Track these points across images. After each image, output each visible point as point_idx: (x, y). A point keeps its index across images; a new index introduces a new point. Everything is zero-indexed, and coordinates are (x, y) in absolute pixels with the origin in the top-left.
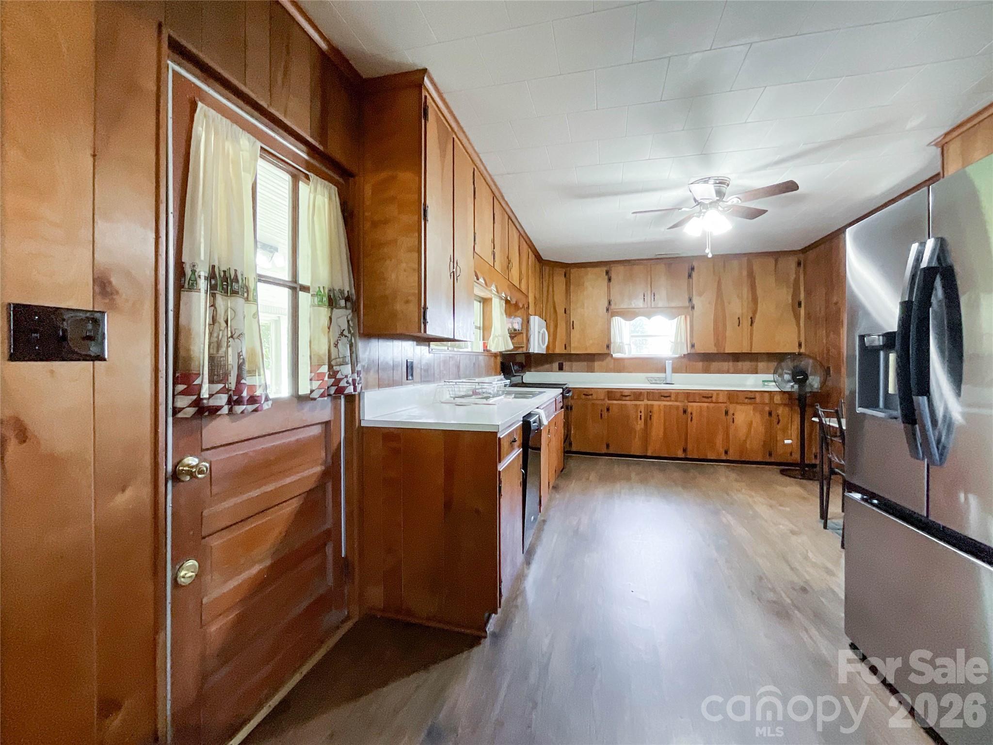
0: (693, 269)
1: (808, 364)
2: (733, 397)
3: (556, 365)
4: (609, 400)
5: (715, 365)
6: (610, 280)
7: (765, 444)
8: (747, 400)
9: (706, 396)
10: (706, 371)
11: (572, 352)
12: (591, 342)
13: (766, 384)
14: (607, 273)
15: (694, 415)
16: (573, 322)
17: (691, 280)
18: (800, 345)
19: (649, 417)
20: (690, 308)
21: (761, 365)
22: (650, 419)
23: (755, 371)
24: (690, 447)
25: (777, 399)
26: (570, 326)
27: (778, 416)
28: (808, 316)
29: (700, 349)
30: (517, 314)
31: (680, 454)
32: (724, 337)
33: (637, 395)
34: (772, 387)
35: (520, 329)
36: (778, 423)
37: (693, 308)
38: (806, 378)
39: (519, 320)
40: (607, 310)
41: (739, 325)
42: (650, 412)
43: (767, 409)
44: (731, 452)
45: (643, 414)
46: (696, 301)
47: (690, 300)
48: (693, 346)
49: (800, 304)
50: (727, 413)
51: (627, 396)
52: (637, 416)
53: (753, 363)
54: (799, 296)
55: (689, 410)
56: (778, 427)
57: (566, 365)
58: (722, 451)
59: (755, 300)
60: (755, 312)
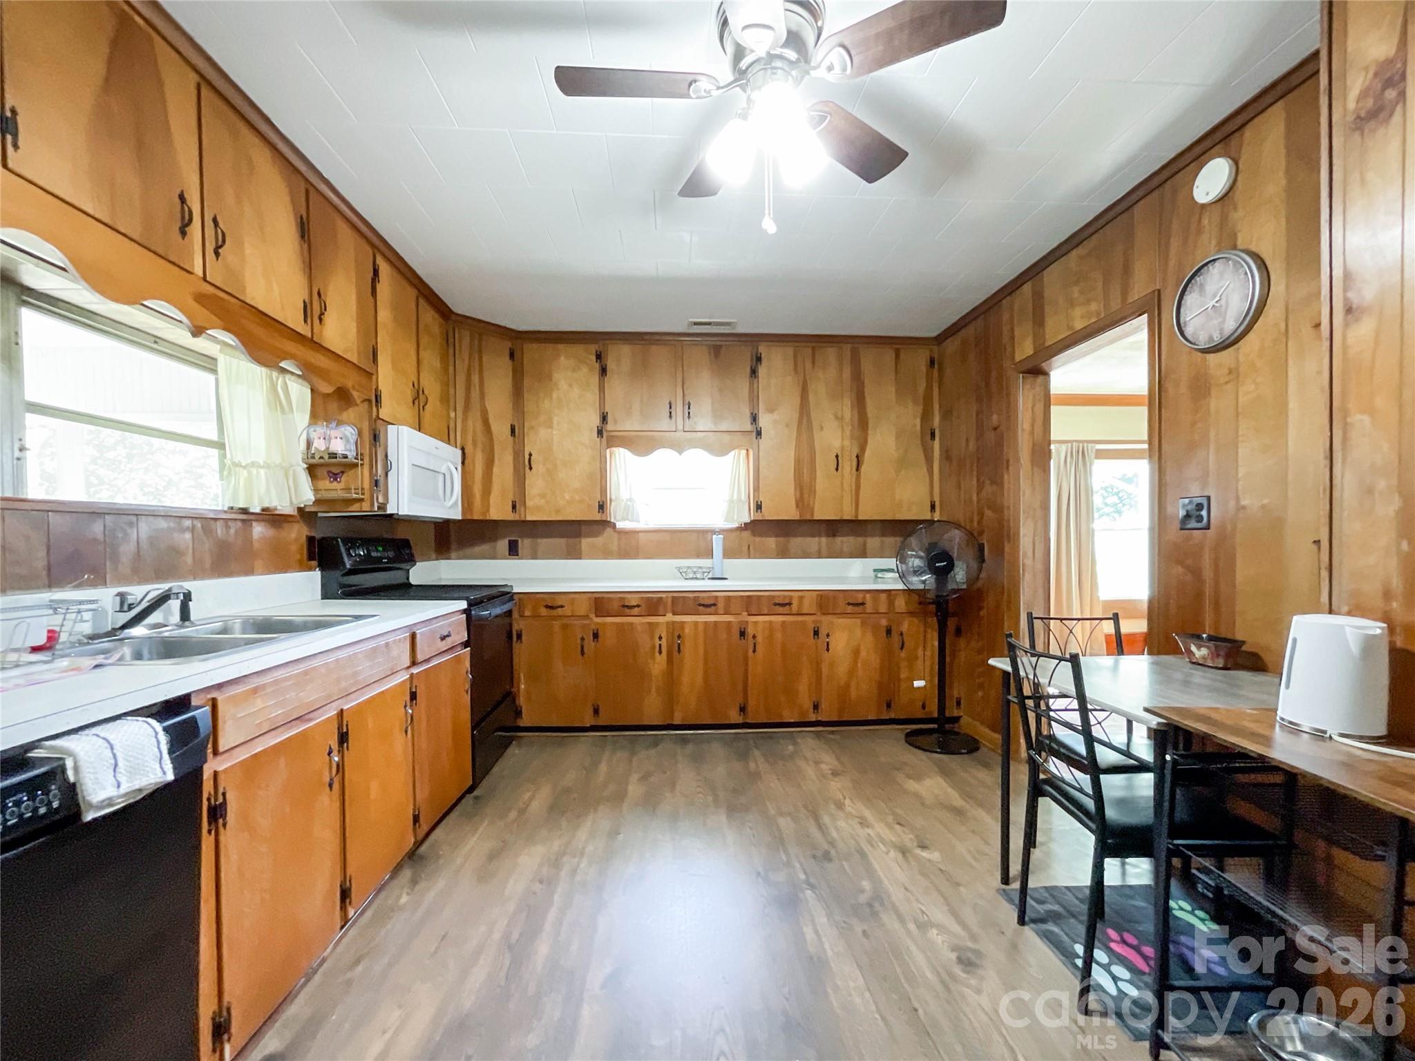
0: (759, 359)
1: (954, 540)
2: (827, 602)
3: (503, 545)
4: (597, 616)
5: (796, 542)
6: (604, 371)
7: (881, 686)
8: (850, 607)
9: (781, 603)
10: (783, 553)
11: (529, 518)
12: (567, 497)
13: (879, 575)
14: (599, 357)
15: (760, 639)
16: (530, 455)
17: (755, 381)
18: (933, 507)
19: (675, 649)
20: (754, 434)
21: (873, 542)
22: (679, 651)
23: (862, 554)
24: (752, 704)
25: (901, 604)
26: (523, 464)
27: (902, 634)
28: (947, 456)
29: (769, 514)
30: (345, 416)
31: (735, 717)
32: (813, 491)
33: (653, 603)
34: (892, 582)
35: (351, 455)
36: (902, 648)
37: (759, 433)
38: (950, 566)
39: (349, 431)
40: (600, 433)
41: (837, 469)
42: (679, 637)
43: (884, 622)
44: (824, 706)
45: (664, 642)
46: (765, 421)
47: (754, 419)
48: (759, 507)
49: (933, 435)
50: (816, 633)
51: (634, 607)
52: (654, 647)
53: (860, 539)
54: (932, 420)
55: (750, 631)
56: (903, 655)
57: (525, 544)
58: (808, 705)
59: (863, 424)
60: (863, 448)
